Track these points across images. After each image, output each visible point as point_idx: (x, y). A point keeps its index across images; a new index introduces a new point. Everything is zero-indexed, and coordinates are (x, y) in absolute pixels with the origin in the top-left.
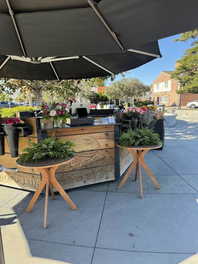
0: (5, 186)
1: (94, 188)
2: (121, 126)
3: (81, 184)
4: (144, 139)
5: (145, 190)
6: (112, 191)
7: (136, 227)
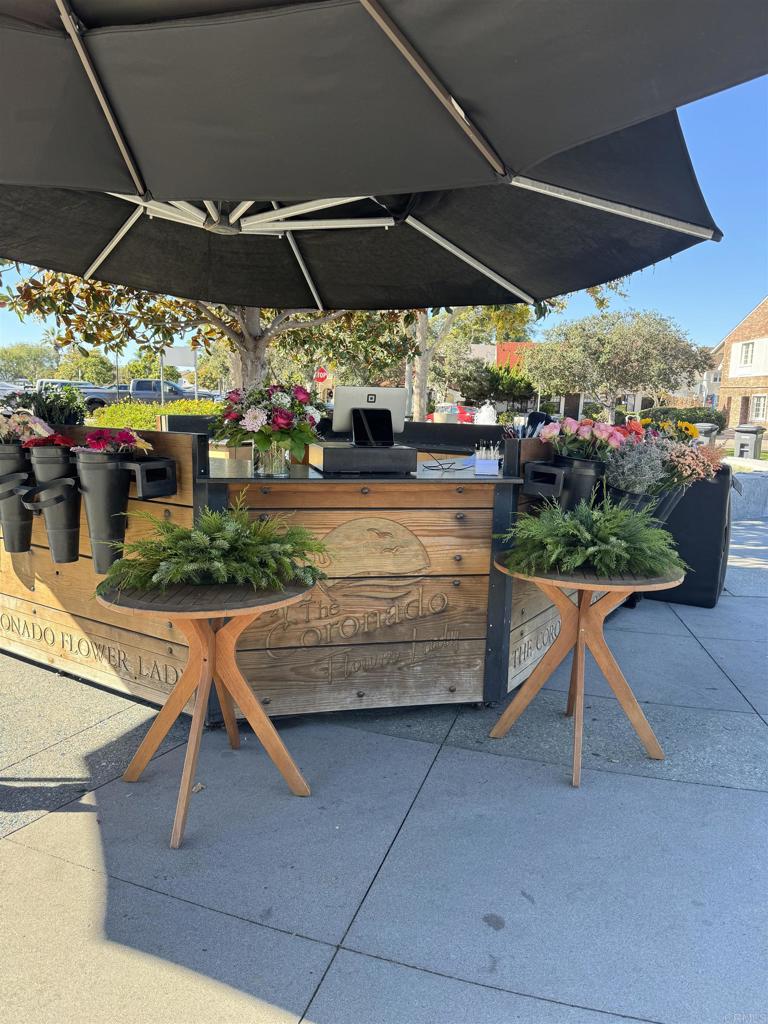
0: (76, 678)
1: (395, 726)
2: (525, 492)
3: (347, 702)
4: (604, 547)
5: (598, 755)
6: (461, 745)
7: (524, 894)
